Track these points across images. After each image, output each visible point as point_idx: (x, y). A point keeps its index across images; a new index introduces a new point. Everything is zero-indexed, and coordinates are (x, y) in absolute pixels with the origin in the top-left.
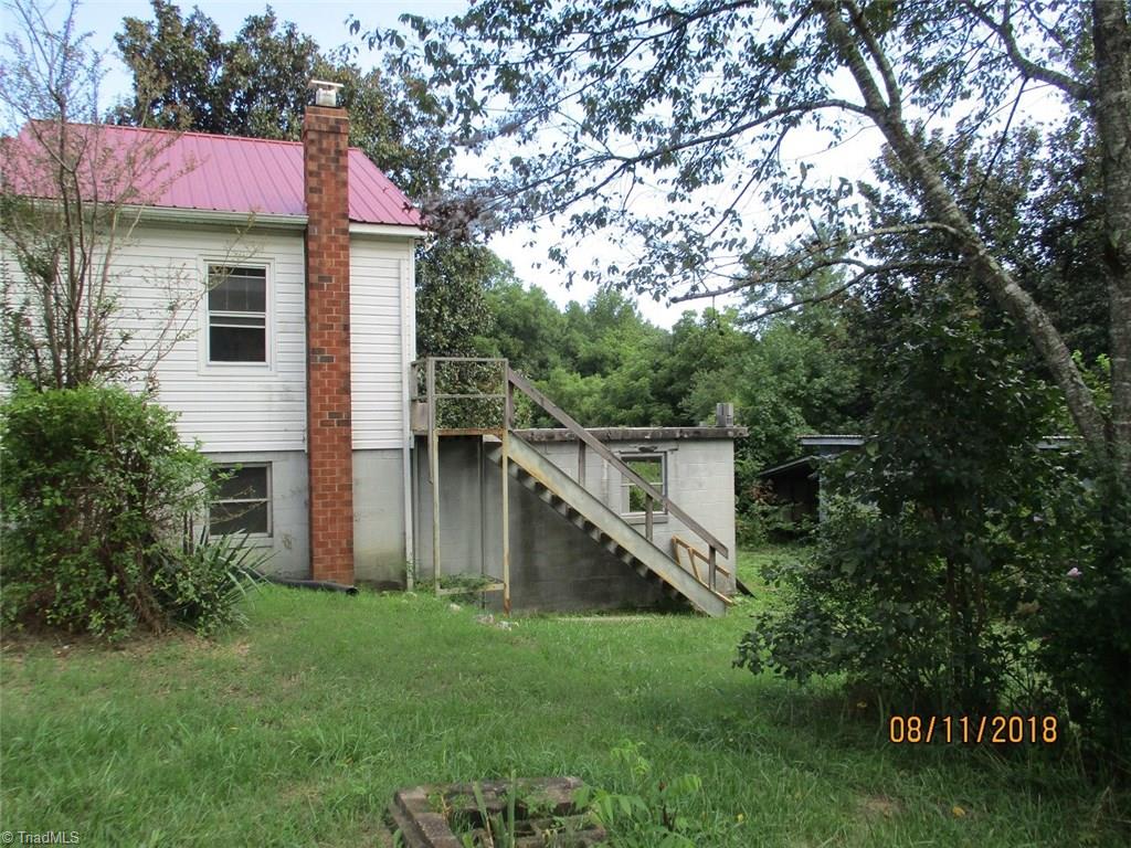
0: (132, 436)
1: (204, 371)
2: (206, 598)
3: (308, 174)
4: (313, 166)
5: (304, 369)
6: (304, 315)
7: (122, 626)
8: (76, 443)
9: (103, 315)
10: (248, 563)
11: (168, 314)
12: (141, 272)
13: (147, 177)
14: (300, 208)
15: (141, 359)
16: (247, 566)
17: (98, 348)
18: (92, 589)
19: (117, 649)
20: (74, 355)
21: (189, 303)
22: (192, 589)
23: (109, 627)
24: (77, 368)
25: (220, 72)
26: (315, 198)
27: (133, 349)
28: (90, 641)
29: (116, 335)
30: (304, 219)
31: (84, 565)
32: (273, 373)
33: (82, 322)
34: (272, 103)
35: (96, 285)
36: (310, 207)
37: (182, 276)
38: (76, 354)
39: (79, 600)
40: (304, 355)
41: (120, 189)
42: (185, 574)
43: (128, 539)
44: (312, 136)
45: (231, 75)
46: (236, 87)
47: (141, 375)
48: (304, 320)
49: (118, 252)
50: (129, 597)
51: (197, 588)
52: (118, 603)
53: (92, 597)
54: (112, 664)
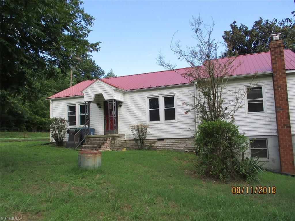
0: (227, 132)
1: (247, 115)
2: (248, 173)
3: (272, 60)
4: (273, 57)
5: (275, 113)
6: (274, 98)
7: (227, 178)
8: (215, 134)
9: (221, 103)
10: (259, 165)
11: (236, 102)
12: (229, 92)
13: (229, 69)
14: (271, 69)
15: (230, 113)
16: (259, 166)
17: (220, 111)
18: (220, 168)
19: (226, 183)
20: (215, 113)
21: (241, 98)
22: (244, 170)
23: (224, 178)
24: (216, 116)
25: (248, 38)
26: (275, 66)
27: (228, 111)
28: (220, 181)
29: (224, 108)
30: (272, 72)
31: (218, 162)
32: (266, 114)
33: (216, 105)
34: (263, 42)
35: (219, 96)
36: (273, 68)
37: (239, 91)
38: (216, 113)
39: (217, 170)
40: (275, 109)
41: (223, 73)
42: (242, 166)
43: (227, 156)
44: (272, 49)
45: (251, 38)
46: (253, 41)
47: (230, 117)
48: (274, 99)
49: (223, 88)
50: (229, 171)
51: (245, 170)
52: (226, 172)
53: (220, 170)
54: (225, 186)
